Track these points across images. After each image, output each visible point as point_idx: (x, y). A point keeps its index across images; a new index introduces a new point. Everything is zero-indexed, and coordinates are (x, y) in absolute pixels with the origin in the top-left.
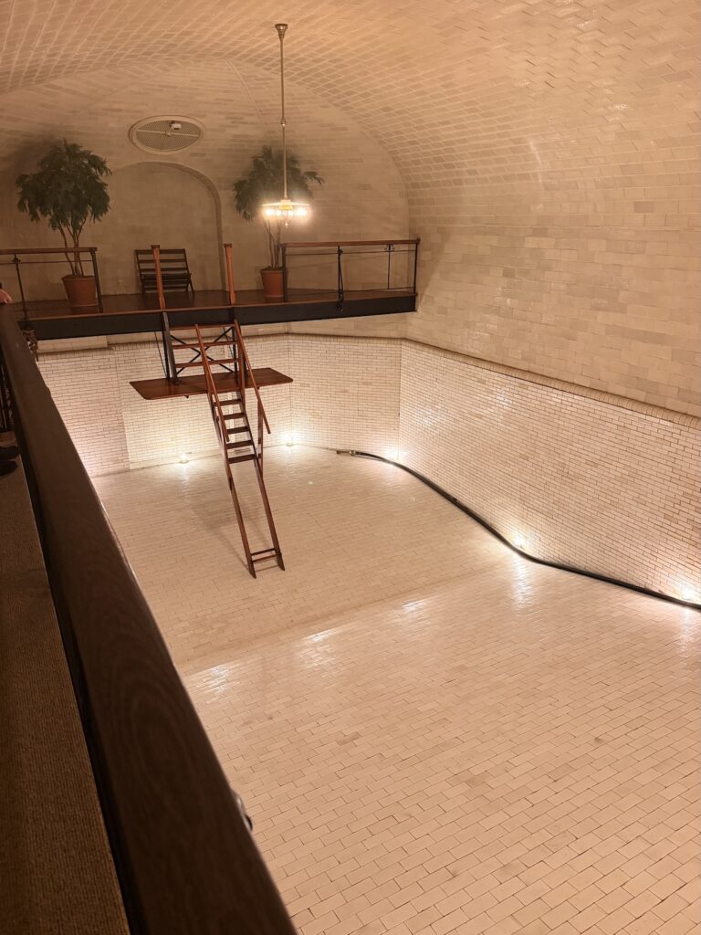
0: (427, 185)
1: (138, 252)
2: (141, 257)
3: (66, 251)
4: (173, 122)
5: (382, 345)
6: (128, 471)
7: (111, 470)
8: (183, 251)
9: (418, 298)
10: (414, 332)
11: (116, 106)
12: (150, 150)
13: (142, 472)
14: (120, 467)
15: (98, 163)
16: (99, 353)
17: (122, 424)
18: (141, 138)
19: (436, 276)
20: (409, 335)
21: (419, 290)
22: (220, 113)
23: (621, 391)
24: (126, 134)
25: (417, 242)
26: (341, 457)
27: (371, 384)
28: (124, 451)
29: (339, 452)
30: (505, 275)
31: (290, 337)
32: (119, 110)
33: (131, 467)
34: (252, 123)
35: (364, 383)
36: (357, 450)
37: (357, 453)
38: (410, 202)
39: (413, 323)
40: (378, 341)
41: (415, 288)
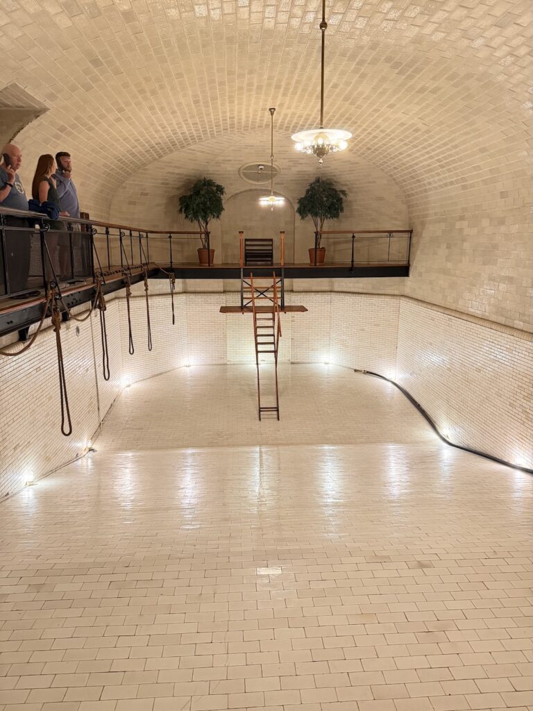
0: (413, 195)
1: (246, 240)
2: (248, 243)
3: (201, 233)
4: (259, 165)
5: (388, 299)
6: (226, 364)
7: (217, 362)
8: (271, 240)
9: (410, 268)
10: (407, 291)
11: (229, 158)
12: (251, 182)
13: (233, 366)
14: (222, 362)
15: (220, 189)
16: (217, 295)
17: (225, 337)
18: (244, 174)
19: (418, 252)
20: (405, 293)
21: (411, 263)
22: (284, 159)
23: (493, 318)
24: (237, 173)
25: (411, 232)
26: (356, 374)
27: (379, 325)
28: (225, 352)
29: (355, 371)
30: (447, 248)
31: (332, 293)
32: (230, 160)
33: (228, 363)
34: (306, 164)
35: (375, 325)
36: (368, 370)
37: (368, 372)
38: (409, 207)
39: (408, 284)
40: (386, 297)
41: (409, 261)
